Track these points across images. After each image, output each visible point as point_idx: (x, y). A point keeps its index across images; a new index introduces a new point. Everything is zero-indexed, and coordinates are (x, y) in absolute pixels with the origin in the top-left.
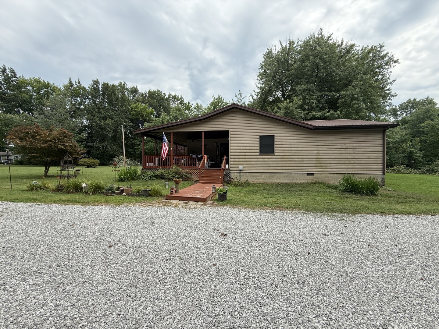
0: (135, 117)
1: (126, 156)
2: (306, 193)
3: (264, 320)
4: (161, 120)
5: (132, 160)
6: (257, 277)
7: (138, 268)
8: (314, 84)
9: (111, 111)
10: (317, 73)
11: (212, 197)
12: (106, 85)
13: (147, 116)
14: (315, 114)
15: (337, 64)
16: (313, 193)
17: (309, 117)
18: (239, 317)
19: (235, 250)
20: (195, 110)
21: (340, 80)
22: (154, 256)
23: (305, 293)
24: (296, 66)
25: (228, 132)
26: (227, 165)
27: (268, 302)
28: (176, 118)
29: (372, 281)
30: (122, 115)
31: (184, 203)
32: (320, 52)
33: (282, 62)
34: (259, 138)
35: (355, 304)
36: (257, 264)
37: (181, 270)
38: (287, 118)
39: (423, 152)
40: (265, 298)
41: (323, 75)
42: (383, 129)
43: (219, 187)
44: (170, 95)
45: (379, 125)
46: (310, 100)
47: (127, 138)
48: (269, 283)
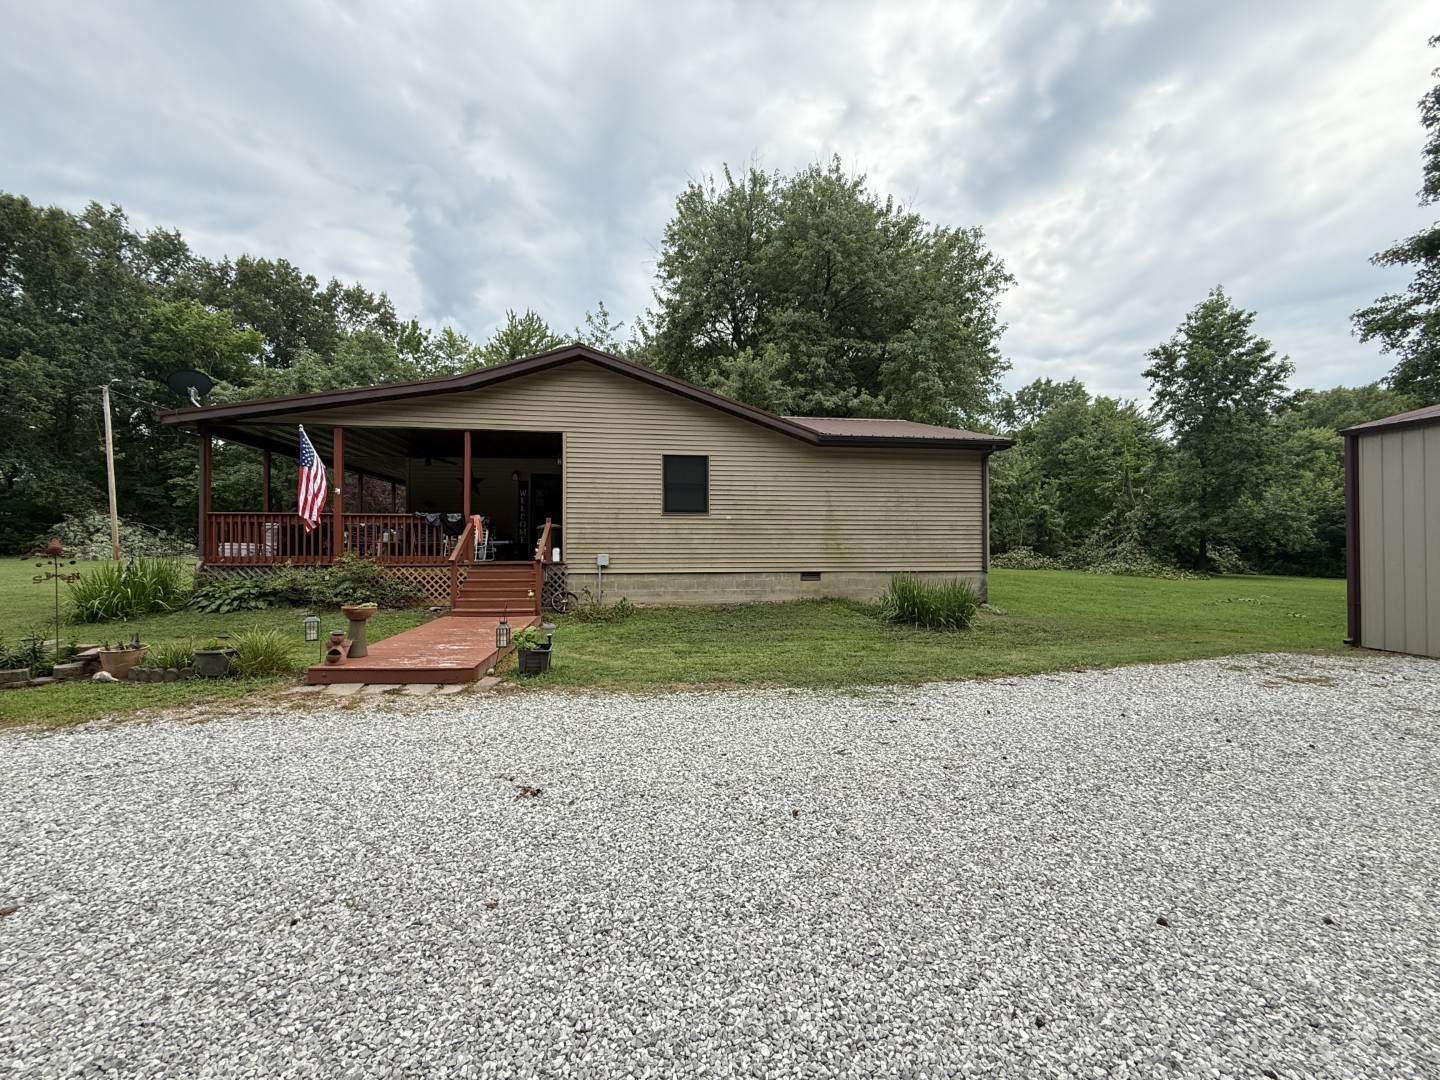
0: (172, 356)
1: (120, 514)
2: (797, 631)
3: (651, 1059)
4: (296, 376)
5: (156, 533)
6: (636, 918)
7: (147, 981)
8: (821, 311)
9: (39, 321)
10: (829, 280)
11: (493, 664)
12: (17, 206)
13: (231, 358)
14: (822, 398)
15: (877, 265)
16: (818, 633)
17: (806, 406)
18: (567, 1072)
19: (569, 841)
20: (438, 352)
21: (886, 309)
22: (234, 916)
23: (781, 938)
24: (772, 250)
25: (558, 436)
26: (556, 551)
27: (669, 995)
28: (361, 375)
29: (949, 865)
30: (101, 341)
31: (385, 692)
32: (833, 222)
33: (732, 233)
34: (661, 462)
35: (907, 939)
36: (640, 875)
37: (353, 949)
38: (746, 405)
39: (1065, 513)
40: (659, 982)
41: (842, 289)
42: (980, 452)
43: (522, 626)
44: (337, 285)
45: (974, 441)
46: (809, 356)
47: (131, 440)
48: (674, 930)
